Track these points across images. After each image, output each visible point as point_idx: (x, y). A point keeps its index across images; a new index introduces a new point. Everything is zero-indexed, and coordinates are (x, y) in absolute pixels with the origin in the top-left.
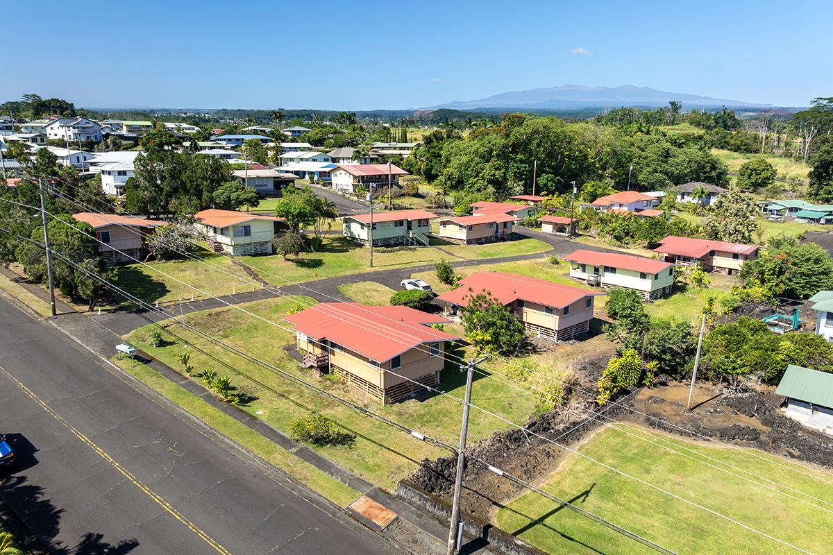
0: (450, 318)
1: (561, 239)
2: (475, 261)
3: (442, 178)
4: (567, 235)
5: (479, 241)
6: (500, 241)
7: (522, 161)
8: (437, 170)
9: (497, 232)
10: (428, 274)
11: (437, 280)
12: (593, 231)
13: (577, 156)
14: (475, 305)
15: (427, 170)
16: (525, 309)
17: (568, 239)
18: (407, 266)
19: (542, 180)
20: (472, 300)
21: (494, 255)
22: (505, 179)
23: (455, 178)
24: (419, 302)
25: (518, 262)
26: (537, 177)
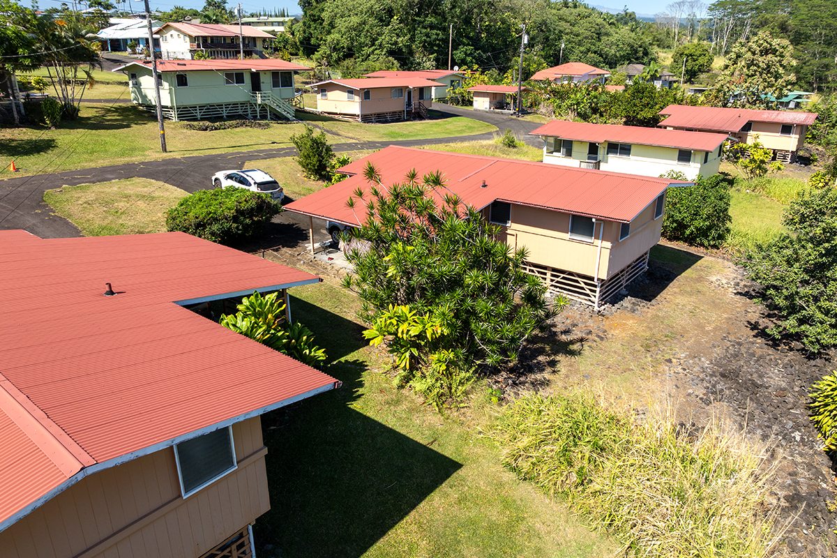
0: (324, 257)
1: (505, 117)
2: (378, 143)
3: (324, 50)
4: (512, 112)
5: (382, 118)
6: (414, 119)
7: (432, 27)
8: (317, 38)
9: (409, 104)
10: (284, 162)
11: (300, 174)
12: (542, 109)
13: (500, 28)
14: (387, 221)
15: (305, 38)
16: (512, 227)
17: (514, 117)
18: (244, 150)
19: (459, 54)
20: (377, 204)
21: (408, 136)
22: (411, 53)
23: (343, 48)
24: (235, 219)
25: (452, 144)
26: (452, 51)
